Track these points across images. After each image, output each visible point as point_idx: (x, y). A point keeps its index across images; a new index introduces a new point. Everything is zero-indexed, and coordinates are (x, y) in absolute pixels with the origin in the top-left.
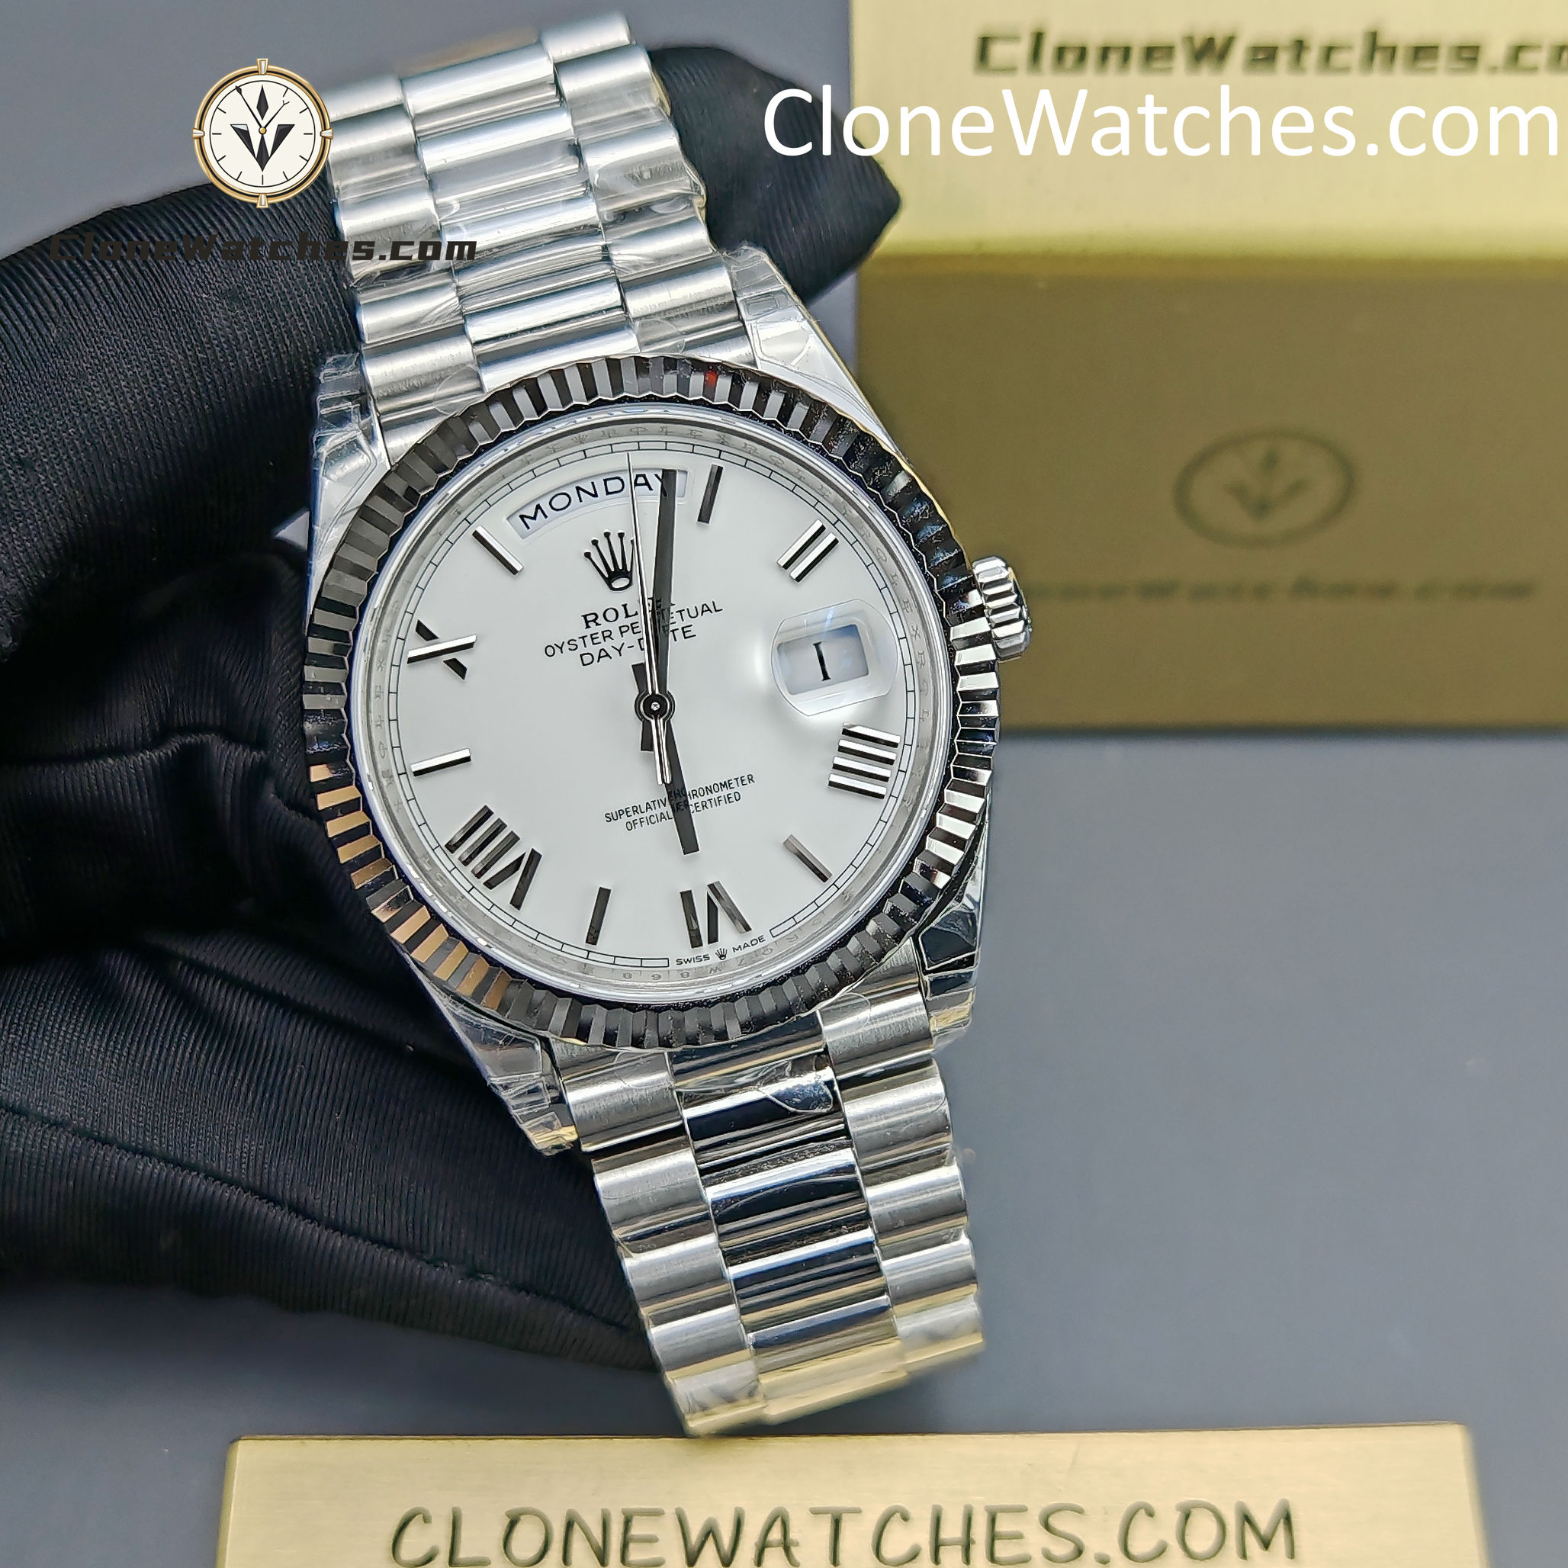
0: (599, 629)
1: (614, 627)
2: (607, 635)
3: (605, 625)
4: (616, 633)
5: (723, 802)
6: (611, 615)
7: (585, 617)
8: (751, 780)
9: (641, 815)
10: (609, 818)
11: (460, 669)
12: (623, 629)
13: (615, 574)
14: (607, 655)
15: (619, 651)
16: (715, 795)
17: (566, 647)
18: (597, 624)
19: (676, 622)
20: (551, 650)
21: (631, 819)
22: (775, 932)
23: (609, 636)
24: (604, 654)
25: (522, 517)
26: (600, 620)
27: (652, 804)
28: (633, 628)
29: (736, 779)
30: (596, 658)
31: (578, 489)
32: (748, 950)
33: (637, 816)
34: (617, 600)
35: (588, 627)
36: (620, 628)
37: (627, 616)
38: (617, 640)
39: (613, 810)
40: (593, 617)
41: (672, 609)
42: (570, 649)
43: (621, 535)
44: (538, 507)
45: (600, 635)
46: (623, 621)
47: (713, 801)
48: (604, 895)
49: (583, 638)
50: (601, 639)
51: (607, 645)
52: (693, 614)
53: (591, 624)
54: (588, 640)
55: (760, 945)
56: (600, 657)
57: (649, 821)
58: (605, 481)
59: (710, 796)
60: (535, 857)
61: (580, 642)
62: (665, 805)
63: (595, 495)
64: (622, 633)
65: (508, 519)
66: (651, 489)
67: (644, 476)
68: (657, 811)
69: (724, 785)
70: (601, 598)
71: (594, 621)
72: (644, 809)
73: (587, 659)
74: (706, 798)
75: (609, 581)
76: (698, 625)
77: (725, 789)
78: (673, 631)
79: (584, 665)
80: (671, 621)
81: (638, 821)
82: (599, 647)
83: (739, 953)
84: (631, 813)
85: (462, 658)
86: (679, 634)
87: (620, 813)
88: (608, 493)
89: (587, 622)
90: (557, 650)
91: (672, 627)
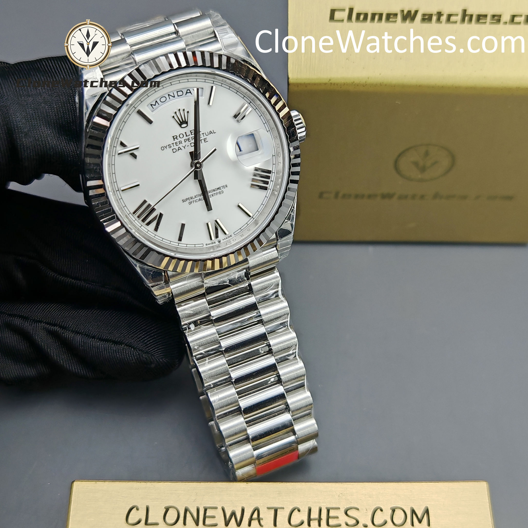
0: (178, 141)
1: (182, 140)
2: (180, 142)
3: (180, 139)
4: (183, 142)
5: (218, 194)
6: (181, 136)
7: (173, 137)
8: (226, 186)
9: (193, 200)
10: (183, 201)
11: (134, 156)
12: (186, 140)
13: (183, 123)
14: (181, 149)
15: (184, 147)
16: (216, 192)
17: (168, 147)
18: (177, 139)
19: (202, 137)
20: (163, 148)
21: (190, 201)
22: (235, 233)
23: (181, 143)
24: (179, 149)
25: (151, 105)
26: (178, 138)
27: (196, 196)
28: (188, 140)
29: (222, 186)
30: (177, 150)
31: (169, 95)
32: (227, 239)
33: (192, 200)
34: (183, 131)
35: (174, 140)
36: (185, 140)
37: (187, 136)
38: (184, 144)
39: (185, 198)
40: (176, 137)
41: (201, 133)
42: (169, 148)
43: (184, 110)
44: (156, 102)
45: (178, 143)
46: (185, 137)
47: (215, 194)
48: (183, 226)
49: (173, 144)
50: (178, 144)
51: (180, 146)
52: (207, 134)
53: (175, 139)
54: (174, 144)
55: (231, 238)
56: (178, 150)
57: (196, 201)
58: (177, 92)
59: (215, 192)
60: (161, 215)
61: (172, 145)
62: (200, 196)
63: (174, 97)
64: (185, 142)
65: (147, 106)
66: (191, 94)
67: (189, 90)
68: (198, 198)
69: (218, 189)
70: (178, 130)
71: (176, 138)
72: (194, 198)
73: (174, 150)
74: (213, 193)
75: (180, 125)
76: (209, 138)
77: (219, 190)
78: (201, 140)
79: (174, 152)
80: (201, 137)
81: (192, 202)
82: (178, 146)
83: (225, 240)
84: (190, 199)
85: (135, 152)
86: (203, 141)
87: (187, 199)
88: (178, 96)
89: (174, 139)
90: (165, 148)
91: (201, 139)
